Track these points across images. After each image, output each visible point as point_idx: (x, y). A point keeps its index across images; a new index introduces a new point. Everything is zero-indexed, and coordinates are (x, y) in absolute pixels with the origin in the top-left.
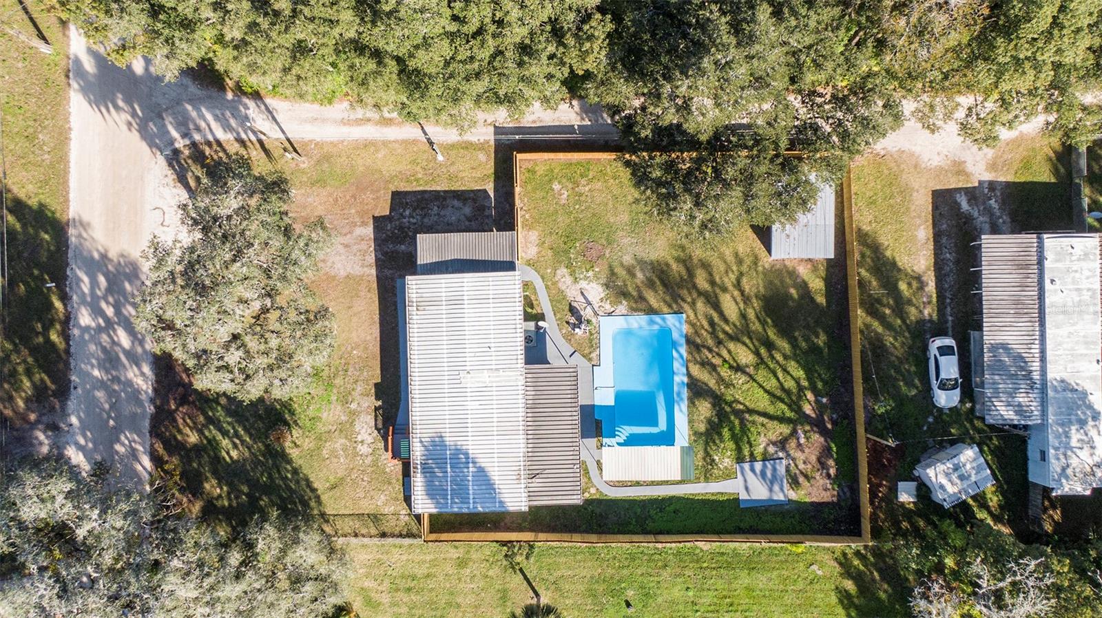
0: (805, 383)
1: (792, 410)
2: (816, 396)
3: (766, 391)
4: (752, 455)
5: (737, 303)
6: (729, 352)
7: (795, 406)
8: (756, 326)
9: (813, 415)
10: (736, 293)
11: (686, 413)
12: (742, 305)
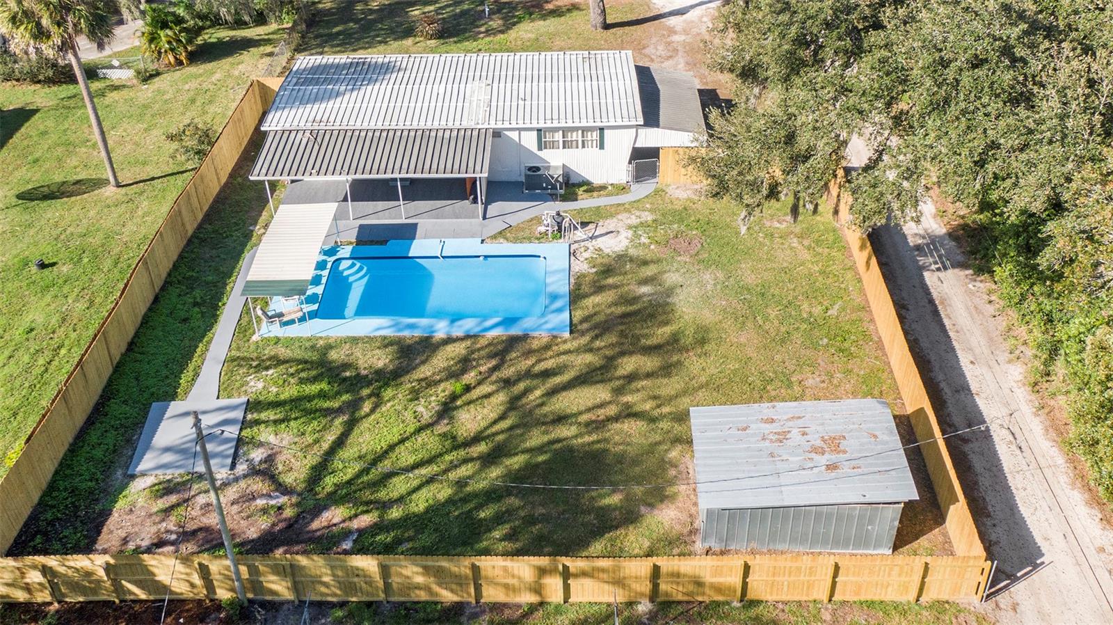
0: (395, 513)
1: (338, 486)
2: (361, 532)
3: (392, 447)
4: (257, 422)
5: (589, 410)
6: (487, 396)
7: (345, 494)
8: (536, 438)
9: (315, 525)
10: (612, 410)
11: (372, 335)
12: (584, 418)
